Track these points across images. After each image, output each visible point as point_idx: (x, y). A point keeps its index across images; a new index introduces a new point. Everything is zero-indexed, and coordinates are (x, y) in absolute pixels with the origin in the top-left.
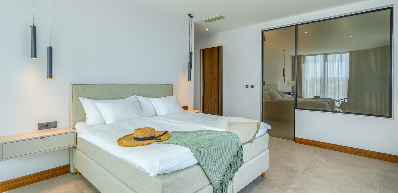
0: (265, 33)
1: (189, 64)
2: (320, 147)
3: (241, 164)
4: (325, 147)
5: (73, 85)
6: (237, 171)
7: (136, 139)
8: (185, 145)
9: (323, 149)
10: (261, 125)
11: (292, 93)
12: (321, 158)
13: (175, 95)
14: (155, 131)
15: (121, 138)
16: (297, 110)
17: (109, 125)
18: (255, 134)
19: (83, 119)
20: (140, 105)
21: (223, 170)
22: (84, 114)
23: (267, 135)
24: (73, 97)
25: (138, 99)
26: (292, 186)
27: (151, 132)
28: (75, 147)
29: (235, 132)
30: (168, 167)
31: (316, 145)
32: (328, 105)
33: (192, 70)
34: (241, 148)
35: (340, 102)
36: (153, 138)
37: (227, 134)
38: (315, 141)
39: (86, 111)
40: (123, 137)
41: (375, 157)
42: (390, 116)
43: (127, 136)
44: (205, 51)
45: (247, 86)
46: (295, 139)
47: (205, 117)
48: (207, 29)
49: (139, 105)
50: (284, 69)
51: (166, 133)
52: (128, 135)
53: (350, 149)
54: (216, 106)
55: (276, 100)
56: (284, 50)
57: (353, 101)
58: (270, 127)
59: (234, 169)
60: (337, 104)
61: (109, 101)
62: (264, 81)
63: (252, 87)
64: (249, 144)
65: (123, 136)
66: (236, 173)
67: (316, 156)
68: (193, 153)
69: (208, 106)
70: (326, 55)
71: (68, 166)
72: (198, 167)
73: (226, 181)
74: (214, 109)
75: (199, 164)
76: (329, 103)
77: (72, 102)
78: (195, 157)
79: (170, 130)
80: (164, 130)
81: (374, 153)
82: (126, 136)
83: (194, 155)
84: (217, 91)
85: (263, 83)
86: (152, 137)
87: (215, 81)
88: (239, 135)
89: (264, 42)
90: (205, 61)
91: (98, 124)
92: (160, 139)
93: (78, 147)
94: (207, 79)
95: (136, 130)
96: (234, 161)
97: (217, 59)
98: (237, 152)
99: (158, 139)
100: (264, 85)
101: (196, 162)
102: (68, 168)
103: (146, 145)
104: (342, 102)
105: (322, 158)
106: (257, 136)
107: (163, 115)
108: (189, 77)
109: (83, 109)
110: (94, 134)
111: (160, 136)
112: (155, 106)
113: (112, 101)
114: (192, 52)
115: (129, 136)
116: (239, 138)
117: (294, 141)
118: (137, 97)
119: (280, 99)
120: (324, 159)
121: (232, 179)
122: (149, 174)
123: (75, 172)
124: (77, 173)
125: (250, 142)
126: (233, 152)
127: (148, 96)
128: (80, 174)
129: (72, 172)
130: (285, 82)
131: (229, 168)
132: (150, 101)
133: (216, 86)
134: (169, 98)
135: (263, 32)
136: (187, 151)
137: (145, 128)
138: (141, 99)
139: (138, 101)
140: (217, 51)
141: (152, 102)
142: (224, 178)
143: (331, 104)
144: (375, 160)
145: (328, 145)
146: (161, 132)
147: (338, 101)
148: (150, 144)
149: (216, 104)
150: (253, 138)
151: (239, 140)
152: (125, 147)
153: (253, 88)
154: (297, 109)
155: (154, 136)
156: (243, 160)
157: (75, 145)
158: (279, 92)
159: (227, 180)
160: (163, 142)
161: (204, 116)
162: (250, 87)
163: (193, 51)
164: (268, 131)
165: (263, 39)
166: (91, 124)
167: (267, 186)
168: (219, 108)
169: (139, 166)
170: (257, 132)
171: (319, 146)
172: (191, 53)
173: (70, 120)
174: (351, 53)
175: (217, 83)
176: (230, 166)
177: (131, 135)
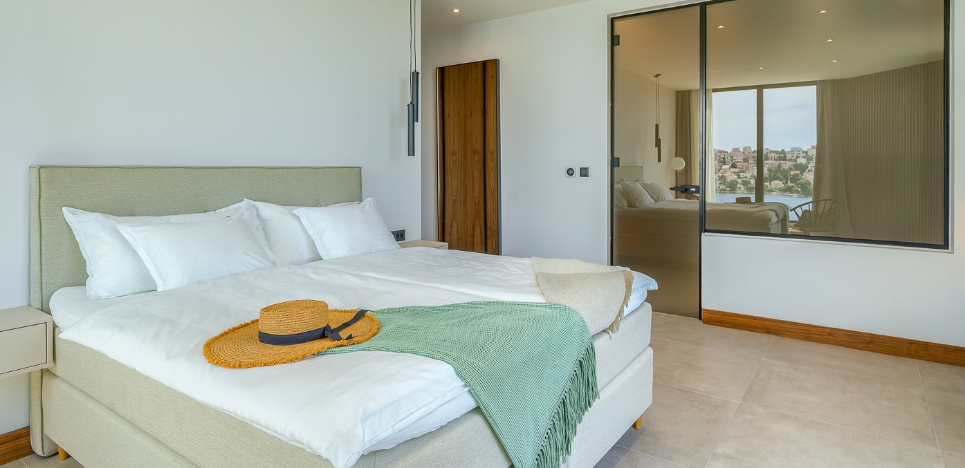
0: (617, 23)
1: (411, 107)
2: (769, 333)
3: (591, 400)
4: (785, 331)
5: (42, 170)
6: (580, 420)
7: (266, 339)
8: (435, 353)
9: (778, 337)
10: (635, 281)
11: (694, 190)
12: (776, 363)
13: (370, 199)
14: (330, 308)
15: (216, 339)
16: (706, 233)
17: (170, 294)
18: (622, 307)
19: (78, 276)
20: (264, 229)
21: (544, 423)
22: (81, 263)
23: (649, 306)
24: (42, 207)
25: (257, 210)
26: (720, 451)
27: (318, 316)
28: (47, 370)
29: (571, 305)
30: (390, 432)
31: (757, 328)
32: (774, 219)
33: (418, 126)
34: (590, 352)
35: (799, 211)
36: (323, 334)
37: (549, 311)
38: (755, 318)
39: (87, 250)
40: (222, 335)
41: (909, 354)
42: (945, 245)
43: (234, 329)
44: (446, 73)
45: (570, 172)
46: (700, 314)
47: (465, 262)
48: (456, 11)
49: (261, 229)
50: (657, 126)
51: (361, 314)
52: (239, 328)
53: (846, 335)
54: (477, 230)
55: (641, 208)
56: (657, 76)
57: (831, 209)
58: (654, 285)
59: (575, 416)
60: (792, 216)
61: (165, 218)
62: (616, 156)
63: (584, 172)
64: (606, 336)
65: (222, 331)
66: (579, 426)
67: (763, 359)
68: (463, 379)
69: (455, 228)
70: (760, 89)
71: (25, 433)
72: (477, 419)
73: (554, 454)
74: (473, 236)
75: (477, 410)
76: (777, 215)
77: (38, 225)
78: (467, 389)
79: (373, 305)
80: (355, 306)
81: (908, 343)
82: (230, 331)
83: (464, 383)
84: (482, 187)
85: (614, 162)
86: (321, 332)
87: (476, 158)
88: (583, 313)
89: (616, 48)
90: (447, 100)
91: (130, 292)
92: (350, 337)
93: (58, 370)
94: (454, 153)
95: (266, 309)
96: (574, 392)
97: (481, 96)
98: (580, 362)
99: (344, 334)
100: (616, 169)
101: (472, 404)
102: (23, 441)
103: (304, 358)
104: (804, 212)
105: (780, 363)
106: (626, 311)
107: (337, 259)
108: (411, 146)
109: (76, 245)
110: (121, 328)
111: (346, 325)
112: (311, 232)
113: (174, 218)
114: (418, 73)
115: (242, 330)
116: (583, 321)
117: (700, 319)
118: (254, 206)
119: (650, 206)
120: (787, 367)
121: (567, 445)
122: (327, 461)
123: (47, 451)
124: (57, 453)
125: (610, 332)
126: (570, 366)
127: (288, 201)
128: (68, 456)
129: (39, 452)
130: (659, 161)
131: (561, 414)
132: (297, 218)
133: (478, 174)
134: (354, 208)
135: (612, 21)
136: (442, 371)
137: (297, 304)
138: (267, 210)
139: (258, 216)
140: (480, 75)
141: (304, 220)
142: (548, 446)
143: (781, 216)
144: (911, 361)
145: (788, 326)
146: (345, 311)
147: (794, 209)
148: (319, 354)
149: (477, 222)
150: (616, 319)
151: (584, 327)
152: (231, 370)
153: (586, 175)
154: (706, 231)
155: (327, 328)
156: (596, 385)
157: (49, 365)
158: (646, 186)
159: (557, 450)
160: (361, 346)
161: (462, 259)
162: (577, 172)
163: (419, 70)
164: (651, 297)
165: (614, 40)
166: (104, 293)
167: (653, 455)
168: (488, 233)
169: (288, 435)
170: (625, 302)
171: (768, 329)
172: (415, 75)
173: (32, 284)
174: (821, 85)
175: (481, 163)
176: (562, 408)
177: (247, 325)
